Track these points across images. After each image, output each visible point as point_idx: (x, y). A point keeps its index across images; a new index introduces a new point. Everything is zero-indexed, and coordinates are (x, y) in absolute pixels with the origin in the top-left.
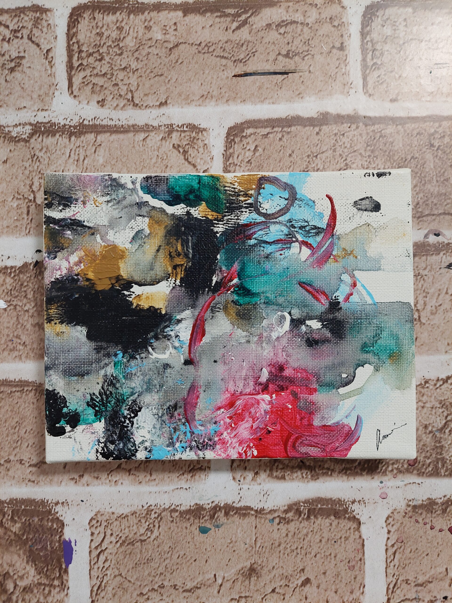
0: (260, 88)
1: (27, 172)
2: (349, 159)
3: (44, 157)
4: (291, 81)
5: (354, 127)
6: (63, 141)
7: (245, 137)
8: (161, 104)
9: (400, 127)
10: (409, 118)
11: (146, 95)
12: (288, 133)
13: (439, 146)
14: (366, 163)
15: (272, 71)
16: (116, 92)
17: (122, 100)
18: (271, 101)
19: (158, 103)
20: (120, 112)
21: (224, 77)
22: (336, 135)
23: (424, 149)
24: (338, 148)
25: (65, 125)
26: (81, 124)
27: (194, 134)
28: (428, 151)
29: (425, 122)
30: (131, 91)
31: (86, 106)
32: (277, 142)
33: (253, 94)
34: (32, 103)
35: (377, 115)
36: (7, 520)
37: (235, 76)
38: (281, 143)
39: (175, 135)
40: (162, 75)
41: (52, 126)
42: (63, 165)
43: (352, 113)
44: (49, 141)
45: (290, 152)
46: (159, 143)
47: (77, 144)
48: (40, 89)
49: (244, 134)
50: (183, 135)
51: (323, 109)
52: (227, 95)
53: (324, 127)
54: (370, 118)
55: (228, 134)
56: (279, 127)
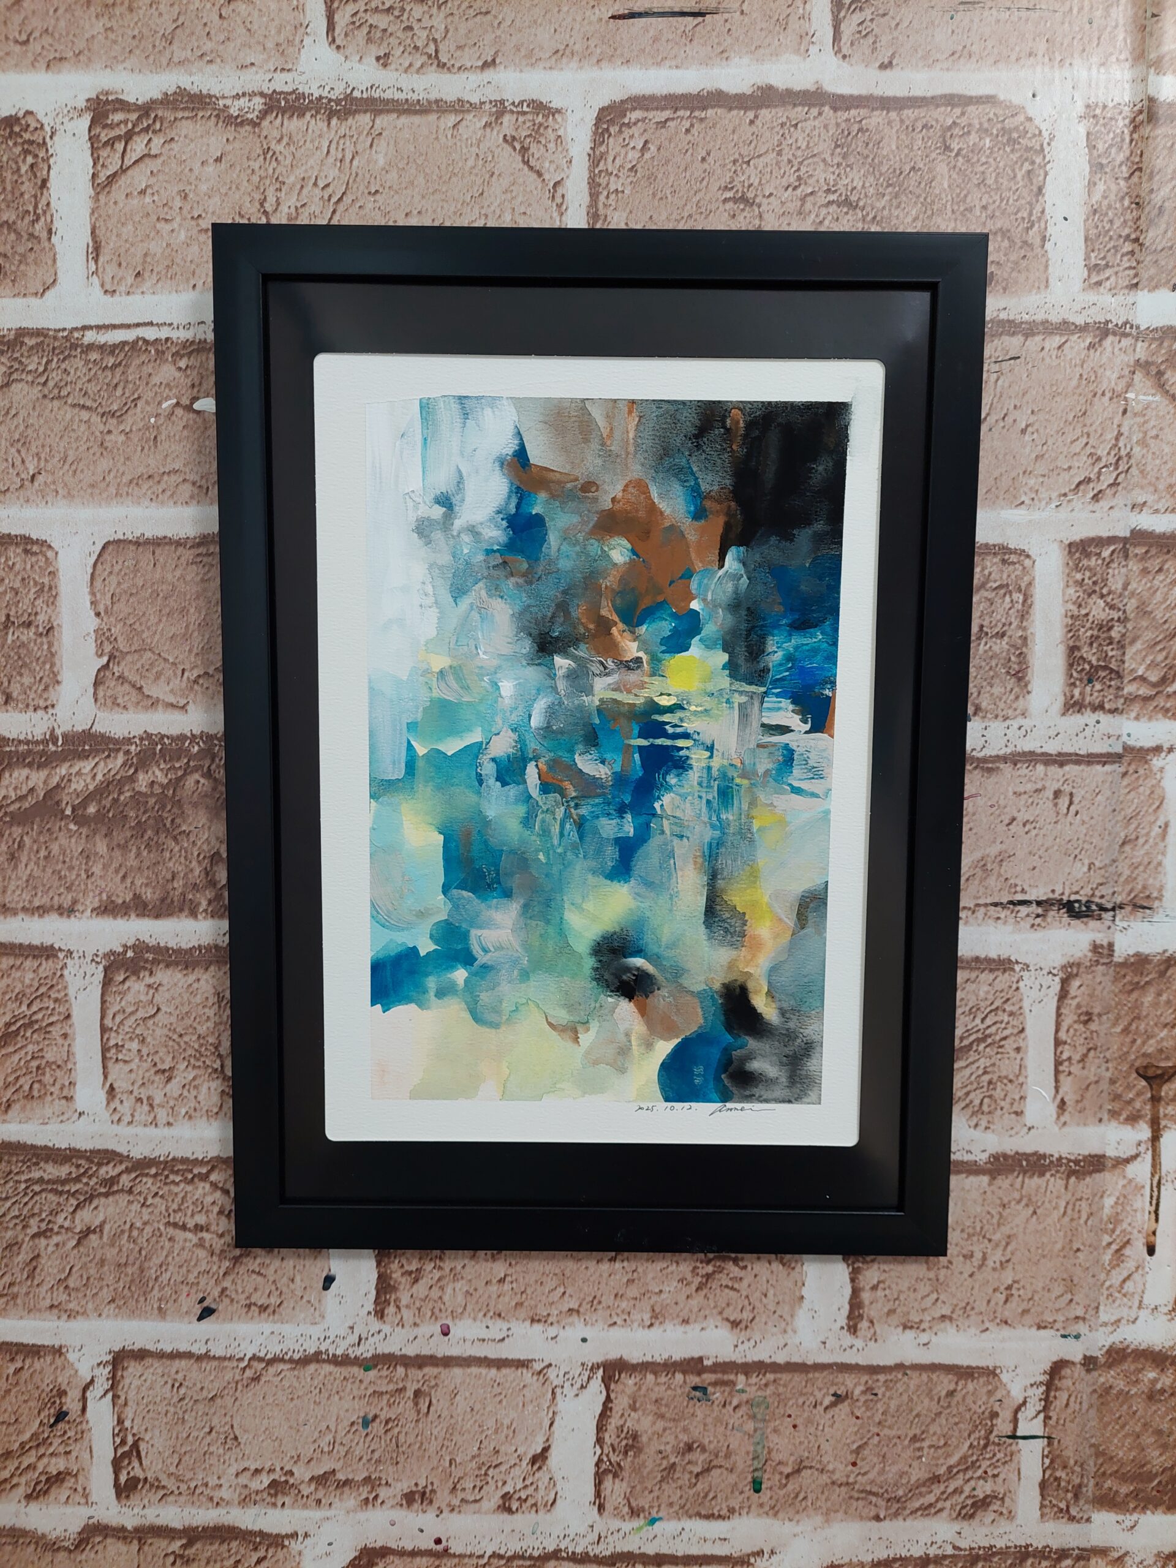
0: (655, 40)
1: (255, 179)
2: (803, 169)
3: (286, 152)
4: (709, 28)
5: (814, 111)
6: (318, 125)
7: (628, 125)
8: (486, 65)
9: (893, 115)
10: (909, 99)
11: (459, 47)
12: (702, 120)
13: (960, 150)
14: (832, 177)
15: (676, 10)
16: (409, 41)
17: (418, 55)
18: (674, 63)
19: (480, 63)
20: (415, 76)
21: (594, 19)
22: (782, 125)
23: (933, 155)
24: (787, 149)
25: (321, 98)
26: (349, 97)
27: (540, 119)
28: (940, 157)
29: (937, 106)
30: (435, 40)
31: (357, 66)
32: (682, 135)
33: (643, 51)
34: (265, 56)
35: (855, 92)
36: (218, 766)
37: (613, 17)
38: (689, 137)
39: (507, 119)
40: (487, 13)
41: (297, 99)
42: (317, 168)
43: (813, 89)
44: (294, 125)
45: (704, 154)
46: (480, 133)
47: (342, 132)
48: (279, 32)
49: (626, 121)
50: (521, 119)
51: (761, 81)
52: (598, 51)
53: (764, 112)
54: (842, 97)
55: (599, 120)
56: (685, 109)
